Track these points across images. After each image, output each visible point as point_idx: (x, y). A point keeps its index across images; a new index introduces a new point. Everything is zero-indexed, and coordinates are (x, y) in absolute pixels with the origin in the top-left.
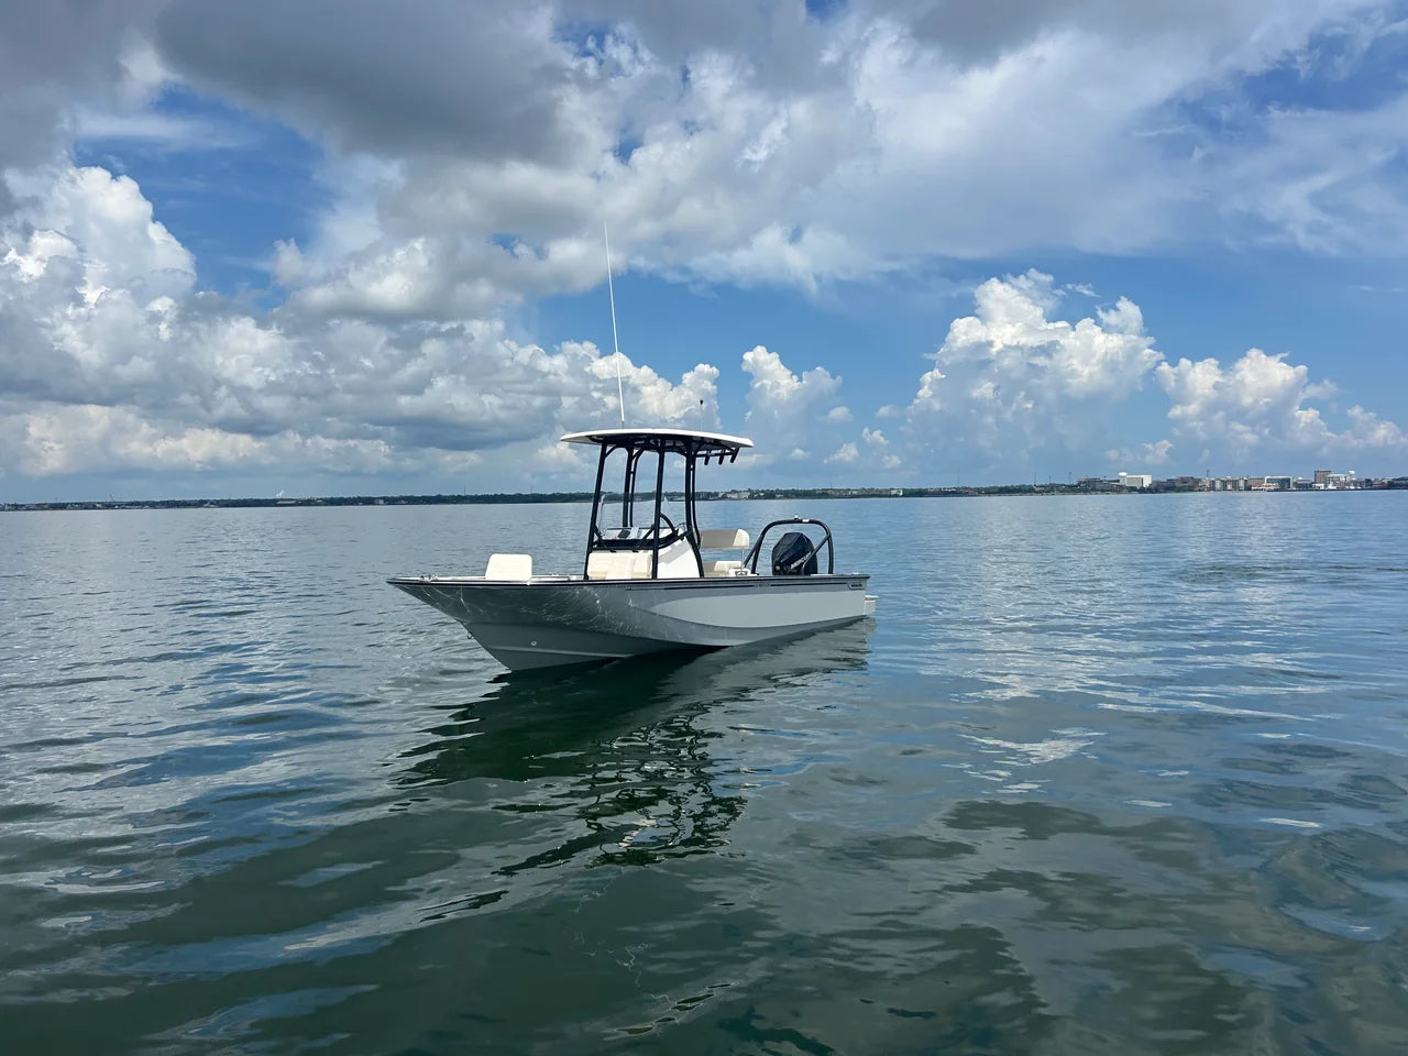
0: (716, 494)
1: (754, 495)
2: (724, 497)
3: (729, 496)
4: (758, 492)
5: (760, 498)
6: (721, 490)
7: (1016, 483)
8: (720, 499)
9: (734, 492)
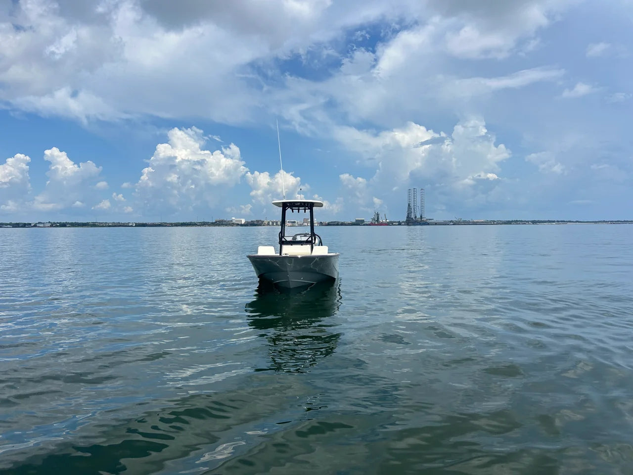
0: (30, 224)
1: (53, 225)
2: (35, 226)
3: (38, 225)
4: (55, 223)
5: (57, 226)
6: (33, 222)
7: (188, 221)
8: (32, 227)
9: (39, 223)
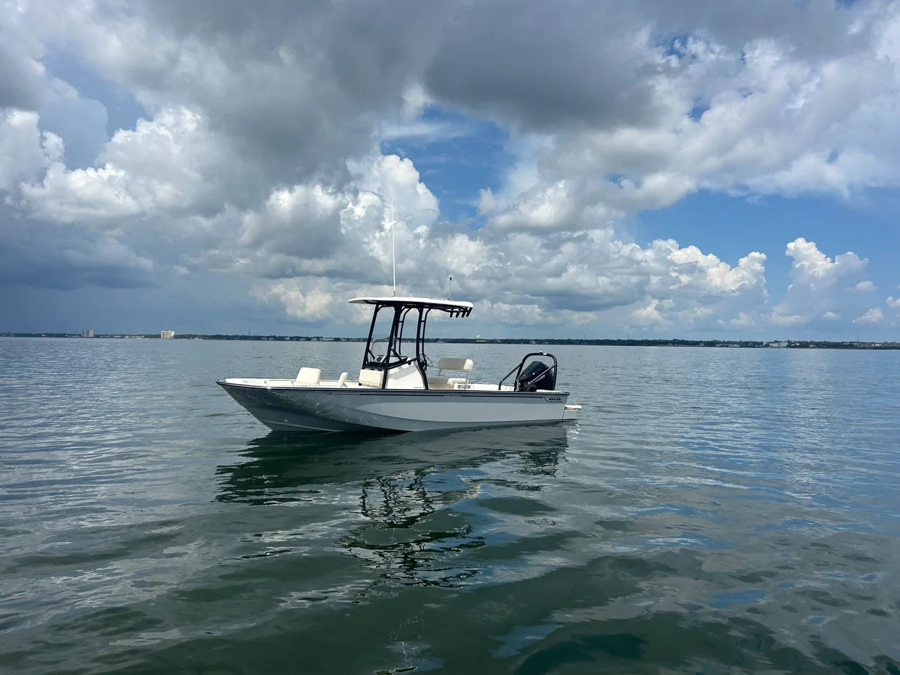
0: (762, 343)
1: (791, 345)
2: (767, 345)
3: (771, 345)
4: (795, 342)
5: (796, 347)
6: (765, 341)
8: (764, 347)
9: (776, 342)
